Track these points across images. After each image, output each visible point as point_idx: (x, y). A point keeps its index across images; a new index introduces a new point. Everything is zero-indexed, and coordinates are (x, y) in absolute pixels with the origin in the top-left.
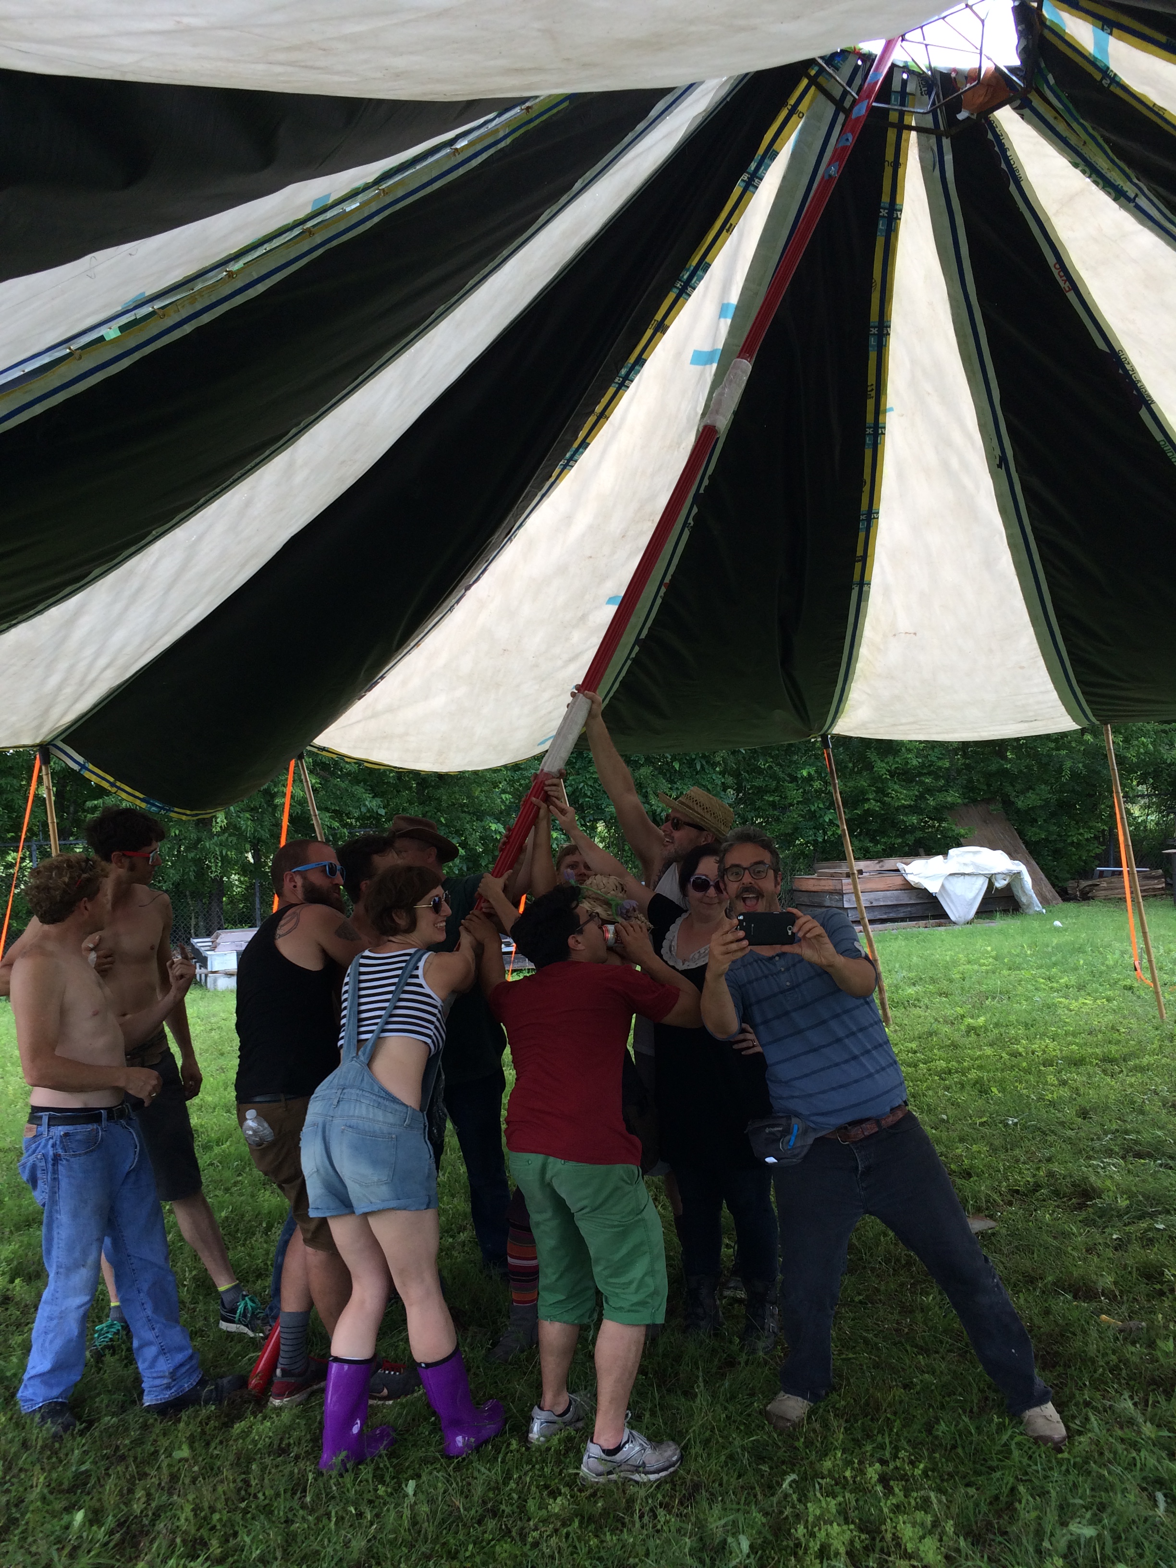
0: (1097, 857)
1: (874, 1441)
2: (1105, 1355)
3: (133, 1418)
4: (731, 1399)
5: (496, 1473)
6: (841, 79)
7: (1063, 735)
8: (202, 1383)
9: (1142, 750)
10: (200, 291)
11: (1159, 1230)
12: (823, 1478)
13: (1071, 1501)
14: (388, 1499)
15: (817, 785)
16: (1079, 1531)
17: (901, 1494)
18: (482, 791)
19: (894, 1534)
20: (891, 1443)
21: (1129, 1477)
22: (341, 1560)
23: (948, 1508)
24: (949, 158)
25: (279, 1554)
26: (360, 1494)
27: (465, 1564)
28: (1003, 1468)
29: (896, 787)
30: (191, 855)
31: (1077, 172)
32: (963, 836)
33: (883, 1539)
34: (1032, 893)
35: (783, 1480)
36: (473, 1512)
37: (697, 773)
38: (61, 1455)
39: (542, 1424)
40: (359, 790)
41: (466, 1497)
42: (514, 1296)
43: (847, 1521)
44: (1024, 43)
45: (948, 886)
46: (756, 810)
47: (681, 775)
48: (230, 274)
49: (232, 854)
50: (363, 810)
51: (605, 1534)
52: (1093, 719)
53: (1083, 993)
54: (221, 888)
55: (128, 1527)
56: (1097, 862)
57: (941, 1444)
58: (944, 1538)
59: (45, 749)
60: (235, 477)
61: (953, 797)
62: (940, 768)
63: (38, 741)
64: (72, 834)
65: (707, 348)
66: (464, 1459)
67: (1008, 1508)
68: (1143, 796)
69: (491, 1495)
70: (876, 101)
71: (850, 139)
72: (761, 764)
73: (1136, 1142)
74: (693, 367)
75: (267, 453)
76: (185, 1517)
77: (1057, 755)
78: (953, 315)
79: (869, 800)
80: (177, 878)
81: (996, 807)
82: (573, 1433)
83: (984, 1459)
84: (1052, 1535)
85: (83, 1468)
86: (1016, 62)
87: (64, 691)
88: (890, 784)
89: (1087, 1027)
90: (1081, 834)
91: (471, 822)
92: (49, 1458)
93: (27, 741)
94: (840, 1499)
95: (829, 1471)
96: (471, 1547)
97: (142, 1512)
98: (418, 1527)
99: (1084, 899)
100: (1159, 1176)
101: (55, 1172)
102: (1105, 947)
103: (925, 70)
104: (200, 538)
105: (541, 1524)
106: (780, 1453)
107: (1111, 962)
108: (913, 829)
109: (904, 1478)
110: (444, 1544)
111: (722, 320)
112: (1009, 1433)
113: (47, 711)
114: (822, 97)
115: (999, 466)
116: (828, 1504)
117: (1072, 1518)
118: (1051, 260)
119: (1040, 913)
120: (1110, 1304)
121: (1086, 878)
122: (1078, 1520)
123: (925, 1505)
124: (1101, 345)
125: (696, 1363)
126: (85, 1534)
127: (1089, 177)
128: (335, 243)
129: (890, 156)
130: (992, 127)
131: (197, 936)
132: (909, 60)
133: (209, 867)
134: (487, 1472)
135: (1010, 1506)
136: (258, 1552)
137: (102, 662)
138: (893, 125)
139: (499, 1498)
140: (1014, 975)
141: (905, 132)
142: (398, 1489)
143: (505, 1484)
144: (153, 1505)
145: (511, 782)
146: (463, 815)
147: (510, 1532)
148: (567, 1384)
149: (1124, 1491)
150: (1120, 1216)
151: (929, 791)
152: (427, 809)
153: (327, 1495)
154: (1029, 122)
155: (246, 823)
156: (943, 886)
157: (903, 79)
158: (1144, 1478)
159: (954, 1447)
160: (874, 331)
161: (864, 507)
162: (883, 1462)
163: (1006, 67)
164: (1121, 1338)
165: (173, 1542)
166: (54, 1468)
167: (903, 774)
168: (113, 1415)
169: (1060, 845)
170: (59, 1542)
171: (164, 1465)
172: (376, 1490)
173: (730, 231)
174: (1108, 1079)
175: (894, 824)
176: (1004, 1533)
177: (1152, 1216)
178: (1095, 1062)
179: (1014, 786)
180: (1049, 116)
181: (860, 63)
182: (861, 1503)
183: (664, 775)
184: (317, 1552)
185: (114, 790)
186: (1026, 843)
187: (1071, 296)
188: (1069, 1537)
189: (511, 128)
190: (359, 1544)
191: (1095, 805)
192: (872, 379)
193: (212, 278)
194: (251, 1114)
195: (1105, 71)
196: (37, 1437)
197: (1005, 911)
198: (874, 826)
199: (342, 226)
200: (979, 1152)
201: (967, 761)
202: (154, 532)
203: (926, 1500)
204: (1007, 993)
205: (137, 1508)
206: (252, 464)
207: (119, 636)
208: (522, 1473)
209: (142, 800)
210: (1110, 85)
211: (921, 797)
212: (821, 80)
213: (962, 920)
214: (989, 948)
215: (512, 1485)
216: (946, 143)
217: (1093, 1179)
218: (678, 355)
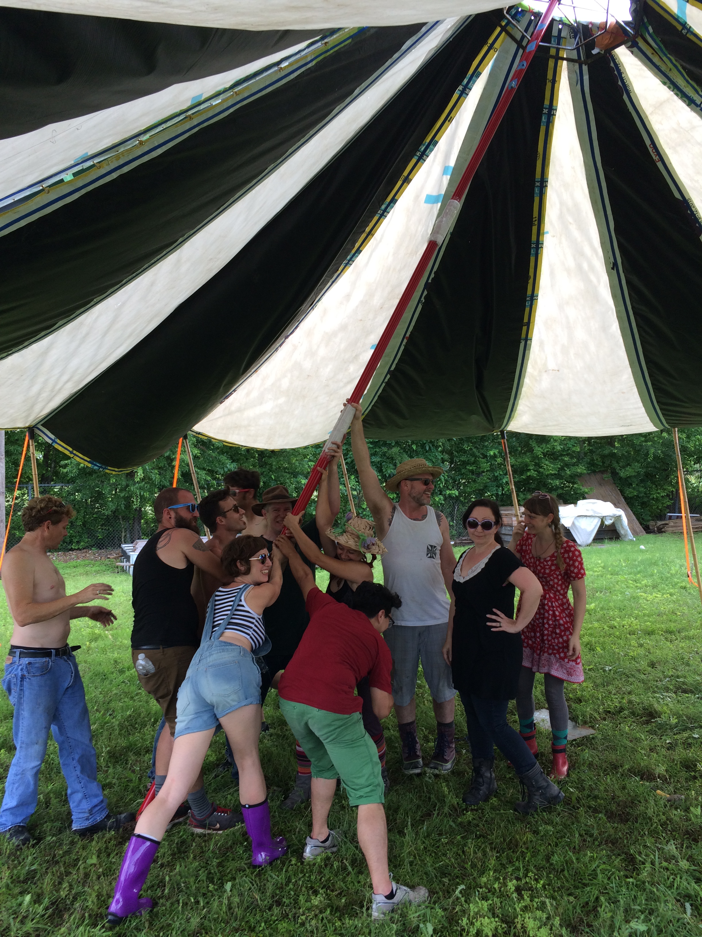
0: (668, 507)
1: (514, 865)
2: (658, 815)
3: (66, 838)
4: (427, 836)
5: (281, 878)
6: (521, 27)
7: (650, 433)
8: (108, 817)
9: (697, 443)
10: (122, 153)
11: (695, 738)
12: (481, 888)
13: (633, 907)
14: (214, 892)
15: (499, 460)
16: (636, 927)
17: (528, 899)
18: (297, 460)
19: (522, 925)
20: (523, 867)
21: (669, 892)
22: (184, 930)
23: (557, 909)
24: (586, 78)
25: (147, 925)
26: (198, 889)
27: (259, 935)
28: (592, 885)
29: (547, 462)
30: (122, 495)
31: (665, 88)
32: (586, 493)
33: (515, 927)
34: (627, 528)
35: (457, 888)
36: (266, 902)
37: (427, 452)
38: (21, 860)
39: (312, 847)
40: (223, 458)
41: (263, 893)
42: (299, 770)
43: (494, 915)
44: (634, 6)
45: (577, 523)
46: (462, 474)
47: (417, 453)
48: (141, 143)
49: (147, 495)
50: (226, 470)
51: (345, 919)
52: (667, 425)
53: (655, 590)
54: (140, 514)
55: (57, 905)
56: (668, 510)
57: (554, 869)
58: (553, 928)
59: (31, 430)
60: (145, 267)
61: (581, 469)
62: (574, 452)
63: (27, 425)
64: (53, 480)
65: (435, 193)
66: (263, 869)
67: (594, 910)
68: (697, 471)
69: (278, 892)
70: (541, 42)
71: (525, 65)
72: (466, 447)
73: (684, 683)
74: (426, 205)
75: (164, 253)
76: (91, 901)
77: (645, 445)
78: (586, 175)
79: (530, 470)
80: (114, 508)
81: (607, 476)
82: (330, 855)
83: (581, 879)
84: (620, 929)
85: (33, 868)
86: (629, 18)
87: (42, 396)
88: (543, 460)
89: (657, 611)
90: (659, 493)
91: (290, 478)
92: (13, 861)
93: (21, 425)
94: (490, 902)
95: (485, 883)
96: (263, 924)
97: (66, 896)
98: (232, 911)
99: (659, 533)
100: (697, 704)
101: (22, 685)
102: (670, 562)
103: (573, 23)
104: (123, 304)
105: (307, 911)
106: (456, 871)
107: (673, 572)
108: (557, 488)
109: (531, 889)
110: (247, 922)
111: (445, 176)
112: (597, 863)
113: (32, 407)
114: (509, 40)
115: (613, 269)
116: (482, 905)
117: (632, 918)
118: (648, 142)
119: (632, 540)
120: (663, 784)
121: (661, 520)
122: (636, 920)
123: (542, 907)
124: (677, 195)
125: (407, 813)
126: (31, 909)
127: (673, 91)
128: (205, 124)
129: (550, 76)
130: (613, 59)
131: (125, 543)
132: (563, 16)
133: (133, 502)
134: (276, 877)
135: (595, 909)
136: (135, 924)
137: (65, 378)
138: (552, 57)
139: (282, 894)
140: (615, 578)
141: (560, 62)
142: (222, 886)
143: (287, 884)
144: (73, 892)
145: (315, 455)
146: (285, 474)
147: (288, 915)
148: (328, 824)
149: (666, 901)
150: (671, 729)
151: (567, 465)
152: (264, 470)
153: (178, 889)
154: (636, 56)
155: (155, 476)
156: (573, 523)
157: (559, 29)
158: (679, 894)
159: (563, 870)
160: (538, 184)
161: (529, 292)
162: (518, 879)
163: (623, 22)
164: (668, 805)
165: (83, 916)
166: (15, 867)
167: (551, 455)
168: (53, 835)
169: (645, 500)
170: (15, 913)
171: (81, 867)
172: (208, 887)
173: (450, 121)
174: (668, 643)
175: (545, 485)
176: (589, 926)
177: (691, 729)
178: (661, 633)
179: (618, 463)
180: (649, 52)
181: (533, 18)
182: (503, 904)
183: (407, 452)
184: (169, 925)
185: (72, 456)
186: (625, 498)
187: (660, 165)
188: (630, 930)
189: (315, 55)
190: (195, 921)
191: (667, 476)
192: (536, 214)
193: (129, 145)
194: (141, 656)
195: (684, 25)
196: (6, 848)
197: (611, 539)
198: (533, 486)
199: (210, 114)
200: (587, 687)
201: (591, 448)
202: (95, 300)
203: (543, 903)
204: (609, 590)
205: (63, 894)
206: (155, 259)
207: (75, 362)
208: (298, 879)
209: (89, 462)
210: (687, 33)
211: (562, 469)
212: (508, 28)
213: (585, 544)
214: (600, 562)
215: (291, 886)
216: (585, 68)
217: (656, 705)
218: (417, 197)
